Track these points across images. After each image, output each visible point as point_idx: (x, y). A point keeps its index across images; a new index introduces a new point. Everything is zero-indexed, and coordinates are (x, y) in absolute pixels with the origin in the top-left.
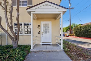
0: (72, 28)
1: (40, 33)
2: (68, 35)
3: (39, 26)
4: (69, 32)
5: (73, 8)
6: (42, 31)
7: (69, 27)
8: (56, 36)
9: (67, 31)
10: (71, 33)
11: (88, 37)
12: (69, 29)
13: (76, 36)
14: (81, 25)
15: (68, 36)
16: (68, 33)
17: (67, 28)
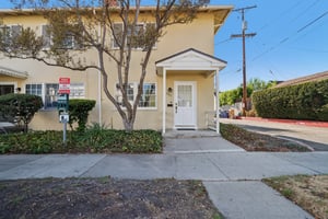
0: (249, 92)
1: (171, 105)
2: (240, 115)
3: (170, 89)
4: (241, 105)
5: (253, 35)
6: (176, 100)
7: (241, 90)
8: (206, 113)
9: (235, 101)
10: (247, 108)
11: (288, 118)
12: (242, 94)
13: (260, 116)
14: (278, 83)
15: (237, 118)
16: (238, 108)
17: (235, 92)
